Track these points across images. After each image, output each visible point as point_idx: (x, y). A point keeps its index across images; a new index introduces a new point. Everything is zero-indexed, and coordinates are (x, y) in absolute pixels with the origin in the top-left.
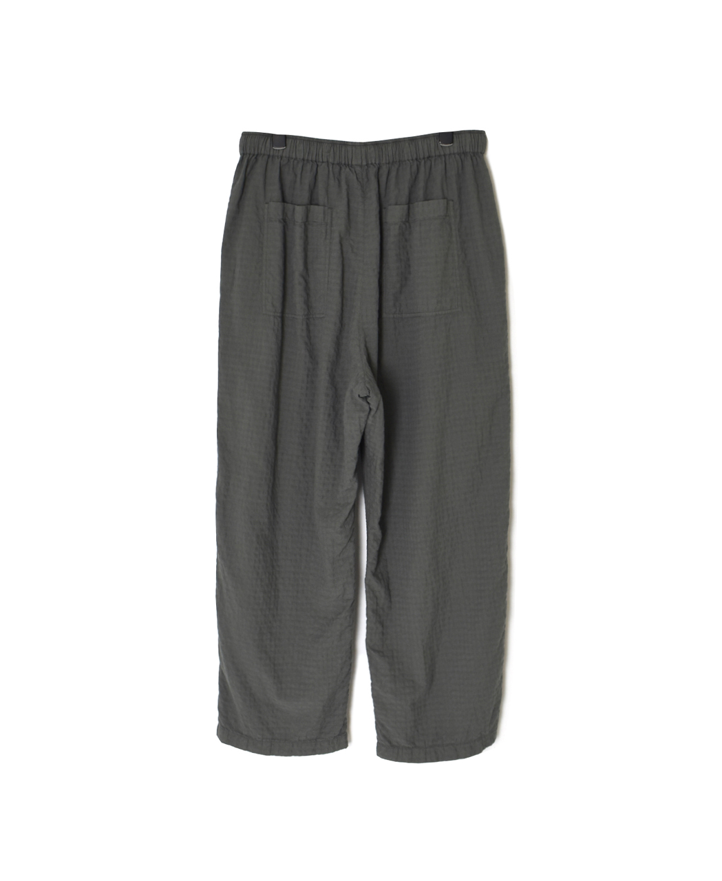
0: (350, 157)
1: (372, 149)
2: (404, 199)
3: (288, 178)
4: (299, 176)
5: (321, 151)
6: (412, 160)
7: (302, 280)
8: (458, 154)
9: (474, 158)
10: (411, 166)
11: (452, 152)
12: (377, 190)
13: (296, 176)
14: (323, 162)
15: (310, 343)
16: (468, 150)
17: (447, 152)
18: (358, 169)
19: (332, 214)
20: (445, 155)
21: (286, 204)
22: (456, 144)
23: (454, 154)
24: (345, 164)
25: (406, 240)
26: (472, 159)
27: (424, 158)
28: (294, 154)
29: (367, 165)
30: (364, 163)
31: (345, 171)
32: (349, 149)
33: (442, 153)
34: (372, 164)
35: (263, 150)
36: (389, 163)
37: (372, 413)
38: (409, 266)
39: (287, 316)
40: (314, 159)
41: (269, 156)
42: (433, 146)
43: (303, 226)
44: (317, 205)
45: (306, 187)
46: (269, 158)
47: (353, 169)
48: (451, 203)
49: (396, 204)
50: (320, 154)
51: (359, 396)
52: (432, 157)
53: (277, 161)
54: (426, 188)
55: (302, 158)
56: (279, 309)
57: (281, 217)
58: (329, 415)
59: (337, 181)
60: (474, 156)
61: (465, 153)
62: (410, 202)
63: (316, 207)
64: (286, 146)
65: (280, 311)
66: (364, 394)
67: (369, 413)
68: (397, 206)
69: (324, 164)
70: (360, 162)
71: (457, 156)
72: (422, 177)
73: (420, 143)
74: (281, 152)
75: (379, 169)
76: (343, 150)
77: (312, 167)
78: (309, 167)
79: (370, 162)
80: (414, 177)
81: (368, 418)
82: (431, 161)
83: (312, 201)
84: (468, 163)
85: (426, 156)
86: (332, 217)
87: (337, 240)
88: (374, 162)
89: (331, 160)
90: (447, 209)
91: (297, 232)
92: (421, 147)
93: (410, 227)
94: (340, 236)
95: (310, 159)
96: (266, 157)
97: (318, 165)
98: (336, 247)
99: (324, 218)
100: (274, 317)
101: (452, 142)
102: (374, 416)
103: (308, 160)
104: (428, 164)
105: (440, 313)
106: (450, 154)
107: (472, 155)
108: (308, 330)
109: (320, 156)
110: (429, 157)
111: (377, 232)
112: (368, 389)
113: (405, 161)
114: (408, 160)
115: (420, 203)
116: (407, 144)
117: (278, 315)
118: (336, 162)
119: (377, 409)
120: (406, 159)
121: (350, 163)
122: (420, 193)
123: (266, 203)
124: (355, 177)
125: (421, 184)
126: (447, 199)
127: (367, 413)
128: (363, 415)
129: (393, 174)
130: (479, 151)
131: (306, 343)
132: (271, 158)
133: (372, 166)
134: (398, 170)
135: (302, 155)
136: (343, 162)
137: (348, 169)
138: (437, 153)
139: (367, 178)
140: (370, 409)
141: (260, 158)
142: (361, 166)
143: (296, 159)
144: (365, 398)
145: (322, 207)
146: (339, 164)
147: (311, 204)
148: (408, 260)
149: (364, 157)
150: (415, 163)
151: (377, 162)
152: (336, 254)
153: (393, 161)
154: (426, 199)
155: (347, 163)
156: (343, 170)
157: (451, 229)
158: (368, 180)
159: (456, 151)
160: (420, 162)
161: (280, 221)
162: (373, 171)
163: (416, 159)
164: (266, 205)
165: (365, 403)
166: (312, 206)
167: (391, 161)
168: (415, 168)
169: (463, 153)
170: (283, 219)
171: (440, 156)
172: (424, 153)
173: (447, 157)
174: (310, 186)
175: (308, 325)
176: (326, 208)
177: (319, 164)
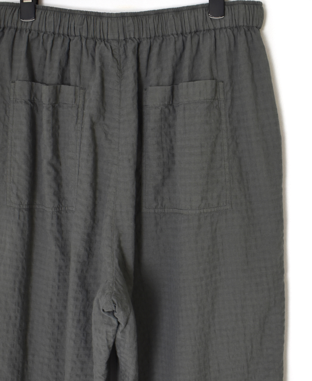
0: (105, 31)
1: (131, 21)
2: (166, 79)
3: (37, 54)
4: (49, 52)
5: (73, 24)
6: (177, 34)
7: (51, 169)
8: (230, 29)
9: (249, 34)
10: (175, 42)
11: (223, 26)
12: (135, 68)
13: (46, 51)
14: (75, 36)
15: (62, 238)
16: (241, 24)
17: (218, 26)
18: (114, 44)
19: (84, 96)
20: (215, 30)
21: (34, 83)
22: (228, 17)
23: (225, 28)
24: (100, 39)
25: (170, 126)
26: (246, 34)
27: (191, 33)
28: (44, 27)
29: (125, 39)
30: (122, 38)
31: (100, 46)
32: (105, 21)
33: (212, 27)
34: (130, 38)
35: (10, 22)
36: (150, 38)
37: (121, 328)
38: (173, 155)
39: (37, 207)
40: (66, 33)
41: (16, 30)
42: (201, 18)
43: (51, 109)
44: (69, 85)
45: (56, 65)
46: (16, 31)
47: (108, 45)
48: (221, 84)
49: (158, 85)
50: (72, 26)
51: (103, 310)
52: (200, 31)
53: (25, 35)
54: (193, 66)
55: (52, 31)
56: (25, 201)
57: (27, 98)
58: (79, 321)
59: (90, 58)
60: (248, 30)
61: (238, 27)
62: (174, 83)
63: (67, 87)
64: (35, 18)
65: (26, 203)
66: (110, 308)
67: (118, 327)
68: (159, 87)
69: (76, 38)
70: (116, 36)
71: (229, 30)
72: (187, 54)
73: (186, 15)
74: (29, 25)
75: (139, 45)
76: (98, 22)
77: (63, 41)
78: (59, 42)
79: (128, 37)
80: (179, 55)
81: (117, 331)
82: (199, 36)
83: (63, 80)
84: (241, 39)
85: (193, 31)
86: (84, 98)
87: (87, 125)
88: (132, 37)
89: (84, 34)
90: (216, 91)
91: (45, 116)
92: (187, 20)
93: (174, 111)
94: (91, 121)
95: (61, 32)
96: (13, 30)
97: (70, 40)
98: (87, 133)
99: (75, 100)
100: (20, 210)
101: (224, 15)
102: (123, 331)
103: (59, 34)
104: (195, 39)
105: (205, 211)
106: (221, 28)
107: (246, 29)
108: (60, 224)
109: (73, 29)
110: (196, 32)
111: (133, 117)
112: (114, 303)
113: (169, 35)
114: (172, 34)
115: (185, 84)
116: (171, 16)
117: (24, 207)
118: (90, 36)
119: (127, 323)
120: (170, 33)
121: (106, 37)
122: (185, 72)
123: (13, 82)
124: (110, 54)
125: (186, 62)
126: (216, 80)
127: (115, 328)
128: (111, 330)
129: (155, 50)
130: (255, 25)
131: (57, 239)
132: (18, 31)
133: (130, 40)
134: (161, 46)
135: (53, 28)
136: (98, 37)
137: (103, 44)
138: (206, 27)
139: (125, 55)
140: (119, 323)
141: (6, 31)
142: (118, 41)
143: (45, 32)
144: (112, 313)
145: (74, 87)
146: (94, 38)
147: (63, 83)
148: (172, 148)
149: (121, 30)
150: (181, 38)
151: (137, 37)
152: (86, 140)
153: (155, 36)
154: (192, 79)
155: (102, 37)
156: (98, 45)
157: (220, 114)
158: (126, 57)
159: (227, 25)
160: (186, 38)
161: (26, 102)
162: (131, 46)
163: (182, 34)
164: (12, 84)
165: (112, 318)
166: (63, 86)
167: (153, 36)
168: (180, 44)
169: (236, 27)
170: (30, 100)
171: (209, 30)
172: (190, 27)
173: (218, 32)
174: (60, 63)
175: (58, 218)
176: (77, 88)
177: (72, 38)
